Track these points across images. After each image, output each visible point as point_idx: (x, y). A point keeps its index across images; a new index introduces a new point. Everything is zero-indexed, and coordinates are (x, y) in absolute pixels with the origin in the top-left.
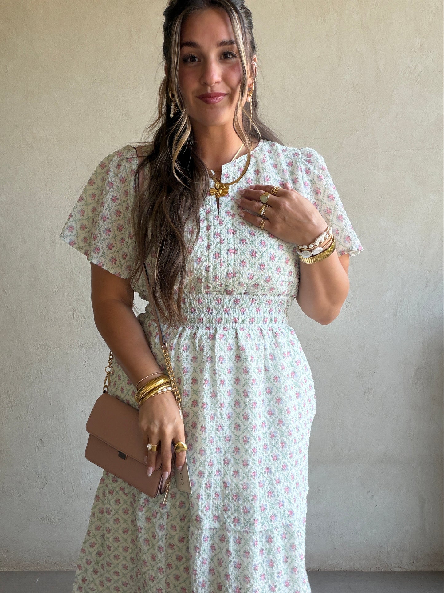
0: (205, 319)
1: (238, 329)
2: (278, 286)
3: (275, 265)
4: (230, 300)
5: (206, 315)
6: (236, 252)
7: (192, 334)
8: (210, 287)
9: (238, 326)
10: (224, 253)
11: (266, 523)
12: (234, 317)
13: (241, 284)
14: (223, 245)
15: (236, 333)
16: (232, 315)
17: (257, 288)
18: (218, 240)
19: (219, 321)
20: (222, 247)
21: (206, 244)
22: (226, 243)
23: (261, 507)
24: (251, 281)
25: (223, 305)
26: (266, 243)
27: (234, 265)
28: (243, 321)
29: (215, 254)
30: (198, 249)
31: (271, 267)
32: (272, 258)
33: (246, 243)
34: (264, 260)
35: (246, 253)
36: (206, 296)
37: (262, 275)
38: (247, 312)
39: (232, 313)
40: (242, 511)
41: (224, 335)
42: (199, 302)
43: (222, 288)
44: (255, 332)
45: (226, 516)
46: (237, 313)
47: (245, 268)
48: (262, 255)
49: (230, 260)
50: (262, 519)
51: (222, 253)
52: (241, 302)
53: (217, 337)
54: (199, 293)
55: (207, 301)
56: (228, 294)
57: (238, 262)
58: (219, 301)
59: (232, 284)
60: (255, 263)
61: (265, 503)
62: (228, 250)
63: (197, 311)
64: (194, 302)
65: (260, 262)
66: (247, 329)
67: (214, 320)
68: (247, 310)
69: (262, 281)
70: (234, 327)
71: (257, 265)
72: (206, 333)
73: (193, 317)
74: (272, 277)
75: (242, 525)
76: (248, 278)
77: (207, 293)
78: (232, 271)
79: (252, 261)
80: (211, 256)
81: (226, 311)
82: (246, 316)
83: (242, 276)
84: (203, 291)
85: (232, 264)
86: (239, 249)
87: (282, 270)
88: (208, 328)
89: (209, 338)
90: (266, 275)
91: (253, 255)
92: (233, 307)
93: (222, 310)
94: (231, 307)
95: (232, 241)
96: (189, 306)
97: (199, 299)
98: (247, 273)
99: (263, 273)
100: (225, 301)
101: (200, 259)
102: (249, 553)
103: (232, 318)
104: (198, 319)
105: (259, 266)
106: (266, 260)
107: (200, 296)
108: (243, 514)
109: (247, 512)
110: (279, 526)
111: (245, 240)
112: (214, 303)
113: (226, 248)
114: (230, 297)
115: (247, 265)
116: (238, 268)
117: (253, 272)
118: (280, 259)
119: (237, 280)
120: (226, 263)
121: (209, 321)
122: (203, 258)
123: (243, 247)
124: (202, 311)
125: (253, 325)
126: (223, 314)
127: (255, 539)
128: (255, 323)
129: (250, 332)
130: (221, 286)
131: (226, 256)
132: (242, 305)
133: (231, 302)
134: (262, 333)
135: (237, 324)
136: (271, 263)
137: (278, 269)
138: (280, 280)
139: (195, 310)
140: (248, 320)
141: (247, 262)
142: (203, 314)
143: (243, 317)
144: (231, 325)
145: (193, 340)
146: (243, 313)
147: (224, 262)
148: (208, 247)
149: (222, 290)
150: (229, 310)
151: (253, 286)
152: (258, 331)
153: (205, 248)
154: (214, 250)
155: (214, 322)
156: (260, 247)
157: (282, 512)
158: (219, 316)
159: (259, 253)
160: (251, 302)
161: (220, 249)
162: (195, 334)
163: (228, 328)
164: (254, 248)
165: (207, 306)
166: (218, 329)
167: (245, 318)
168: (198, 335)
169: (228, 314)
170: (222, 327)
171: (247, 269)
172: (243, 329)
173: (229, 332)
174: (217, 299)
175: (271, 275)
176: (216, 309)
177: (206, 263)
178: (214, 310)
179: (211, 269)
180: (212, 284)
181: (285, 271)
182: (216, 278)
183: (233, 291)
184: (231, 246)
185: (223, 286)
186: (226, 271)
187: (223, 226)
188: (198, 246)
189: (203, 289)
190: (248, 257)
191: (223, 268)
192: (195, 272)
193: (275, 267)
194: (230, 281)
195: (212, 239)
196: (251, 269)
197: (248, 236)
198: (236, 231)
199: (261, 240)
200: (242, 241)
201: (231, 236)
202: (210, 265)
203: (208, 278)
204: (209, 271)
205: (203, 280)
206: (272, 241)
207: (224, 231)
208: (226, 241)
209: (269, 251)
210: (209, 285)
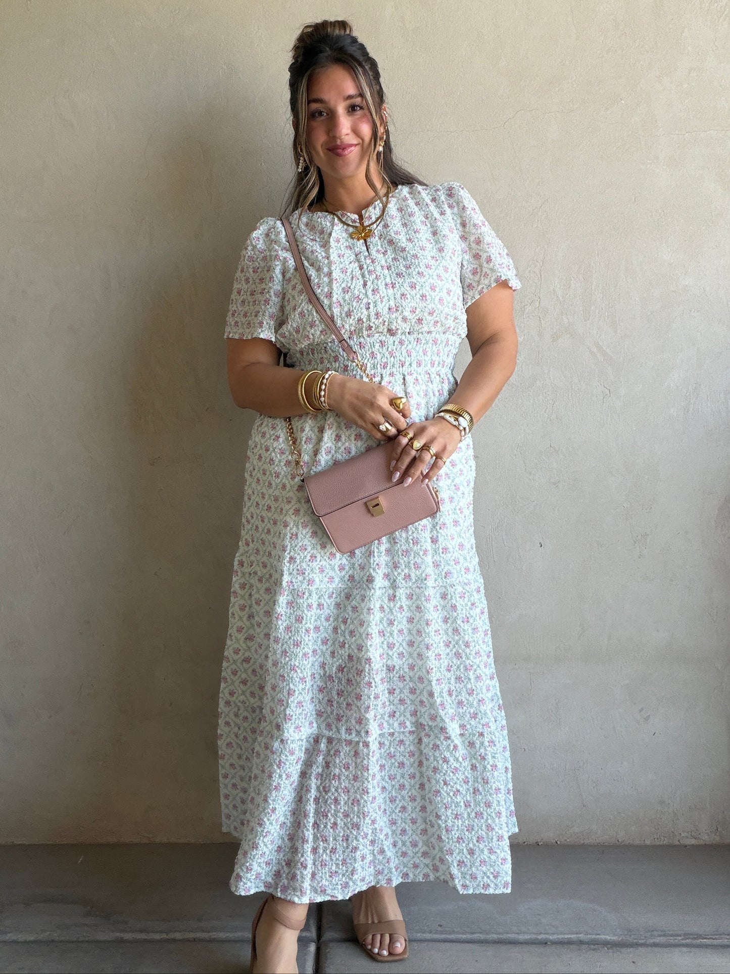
1: (406, 373)
2: (442, 319)
3: (437, 295)
4: (394, 342)
8: (372, 327)
9: (406, 369)
10: (382, 287)
11: (440, 579)
12: (400, 360)
13: (404, 320)
14: (380, 281)
15: (404, 379)
16: (398, 358)
17: (421, 324)
18: (374, 276)
19: (385, 367)
20: (379, 283)
21: (362, 282)
22: (383, 279)
23: (433, 563)
24: (414, 315)
25: (388, 348)
26: (424, 274)
27: (395, 298)
28: (410, 365)
29: (373, 290)
30: (355, 287)
31: (433, 297)
32: (433, 288)
33: (405, 276)
34: (424, 290)
35: (404, 286)
36: (368, 339)
37: (425, 307)
38: (414, 354)
39: (398, 356)
40: (413, 566)
42: (360, 347)
43: (385, 327)
44: (423, 377)
45: (396, 573)
46: (404, 356)
47: (406, 301)
48: (422, 286)
49: (389, 294)
50: (435, 574)
51: (380, 288)
52: (406, 343)
54: (360, 337)
55: (369, 345)
57: (398, 296)
58: (382, 344)
59: (395, 320)
60: (416, 294)
61: (438, 559)
62: (386, 285)
65: (421, 292)
66: (415, 373)
67: (379, 365)
68: (413, 352)
69: (426, 314)
70: (401, 372)
71: (418, 296)
74: (435, 309)
75: (414, 580)
76: (411, 312)
77: (368, 336)
78: (394, 306)
79: (413, 293)
80: (370, 293)
81: (391, 354)
82: (413, 357)
84: (365, 333)
85: (393, 298)
86: (397, 283)
87: (445, 301)
90: (430, 307)
91: (412, 287)
92: (398, 349)
93: (387, 353)
94: (396, 349)
95: (388, 276)
97: (360, 343)
98: (410, 305)
99: (425, 305)
100: (389, 343)
101: (358, 297)
102: (421, 608)
103: (398, 362)
105: (421, 298)
106: (426, 290)
107: (362, 340)
108: (414, 570)
109: (418, 567)
110: (455, 583)
111: (402, 274)
112: (377, 346)
113: (383, 284)
114: (394, 338)
115: (409, 298)
116: (400, 302)
117: (415, 305)
118: (440, 289)
119: (400, 315)
120: (386, 298)
121: (373, 368)
122: (361, 296)
123: (400, 280)
124: (365, 356)
125: (421, 368)
126: (389, 357)
127: (427, 594)
128: (422, 366)
129: (418, 377)
130: (384, 325)
131: (385, 291)
132: (407, 346)
133: (396, 343)
134: (430, 377)
135: (404, 368)
136: (433, 294)
137: (441, 300)
138: (444, 312)
140: (415, 362)
141: (408, 294)
142: (366, 360)
143: (409, 359)
144: (398, 370)
146: (409, 356)
147: (384, 297)
148: (365, 285)
149: (386, 330)
150: (395, 352)
151: (417, 322)
152: (426, 377)
153: (362, 286)
154: (372, 287)
155: (379, 368)
156: (419, 279)
157: (459, 569)
158: (384, 360)
159: (418, 284)
160: (416, 343)
161: (377, 285)
163: (395, 373)
164: (413, 280)
165: (370, 350)
167: (412, 360)
169: (394, 357)
170: (388, 373)
171: (409, 301)
172: (410, 374)
173: (396, 377)
174: (381, 341)
175: (434, 307)
176: (380, 353)
177: (365, 301)
178: (378, 354)
179: (371, 306)
180: (374, 323)
181: (449, 303)
182: (377, 315)
183: (397, 329)
184: (388, 280)
185: (386, 323)
186: (387, 306)
187: (377, 263)
188: (354, 284)
189: (364, 332)
190: (408, 288)
191: (384, 303)
192: (355, 311)
193: (437, 298)
194: (394, 316)
195: (367, 276)
196: (412, 301)
197: (404, 269)
198: (390, 266)
199: (419, 271)
200: (399, 275)
201: (386, 271)
202: (370, 301)
203: (369, 316)
204: (369, 308)
205: (365, 320)
206: (430, 271)
207: (379, 268)
208: (382, 276)
209: (429, 281)
210: (372, 324)
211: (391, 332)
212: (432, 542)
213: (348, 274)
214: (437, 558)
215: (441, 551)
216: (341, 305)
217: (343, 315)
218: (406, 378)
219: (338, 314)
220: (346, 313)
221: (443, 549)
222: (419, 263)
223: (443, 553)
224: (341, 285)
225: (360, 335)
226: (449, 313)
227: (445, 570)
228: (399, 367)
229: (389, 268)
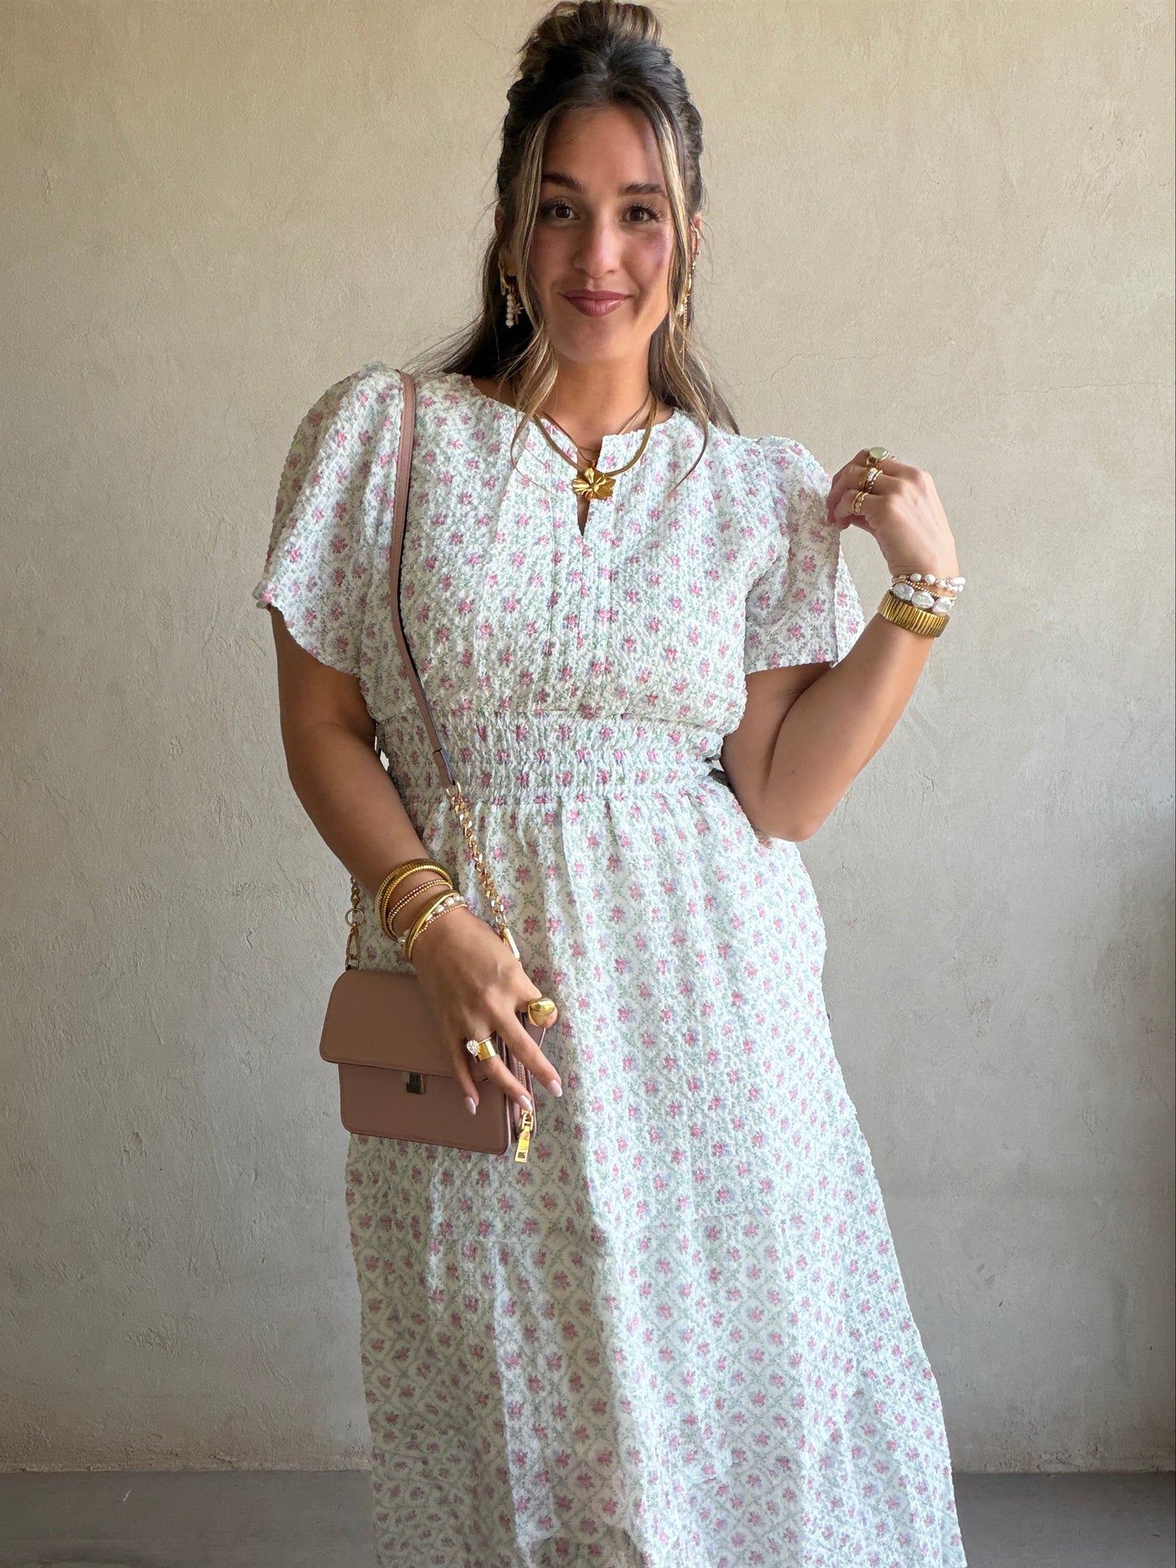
0: (532, 776)
1: (611, 796)
2: (698, 705)
3: (699, 653)
4: (590, 731)
5: (535, 766)
6: (614, 617)
7: (508, 817)
8: (548, 695)
9: (610, 789)
10: (587, 615)
12: (600, 770)
13: (620, 692)
14: (587, 599)
15: (608, 807)
16: (595, 764)
17: (654, 705)
18: (577, 587)
19: (567, 780)
20: (584, 604)
21: (548, 594)
22: (594, 597)
24: (643, 687)
25: (575, 742)
26: (682, 604)
27: (609, 645)
28: (622, 780)
29: (567, 618)
30: (530, 603)
31: (690, 657)
32: (693, 638)
33: (638, 600)
34: (675, 638)
35: (636, 620)
36: (535, 721)
37: (669, 674)
38: (628, 759)
39: (595, 761)
41: (578, 814)
42: (518, 736)
43: (575, 700)
44: (649, 802)
46: (607, 761)
47: (632, 654)
48: (672, 629)
49: (600, 632)
51: (584, 615)
52: (615, 734)
53: (564, 818)
54: (519, 714)
55: (536, 734)
56: (585, 717)
57: (617, 641)
58: (564, 732)
59: (599, 690)
60: (656, 645)
62: (598, 611)
63: (512, 758)
64: (508, 734)
65: (666, 643)
66: (632, 797)
67: (554, 777)
68: (629, 755)
69: (666, 689)
70: (600, 793)
71: (659, 649)
72: (539, 811)
73: (503, 772)
74: (688, 681)
76: (637, 678)
77: (537, 714)
78: (603, 660)
79: (650, 640)
80: (559, 622)
81: (581, 756)
82: (627, 768)
83: (624, 671)
84: (532, 706)
85: (604, 643)
86: (621, 612)
87: (711, 668)
88: (542, 800)
89: (546, 823)
90: (678, 676)
91: (651, 627)
92: (596, 747)
93: (572, 753)
94: (592, 746)
95: (607, 593)
96: (495, 745)
97: (518, 727)
98: (637, 665)
99: (670, 670)
100: (579, 733)
101: (533, 625)
103: (596, 772)
104: (517, 779)
105: (664, 654)
106: (679, 641)
107: (522, 721)
111: (637, 594)
112: (552, 737)
113: (592, 607)
114: (591, 723)
115: (639, 649)
116: (618, 654)
117: (649, 666)
118: (710, 643)
119: (612, 681)
120: (591, 640)
121: (543, 780)
122: (540, 625)
123: (630, 608)
124: (524, 757)
125: (643, 787)
126: (575, 762)
128: (648, 783)
129: (640, 804)
130: (573, 694)
131: (591, 624)
132: (617, 742)
133: (592, 735)
134: (666, 803)
135: (607, 786)
136: (690, 650)
137: (704, 664)
138: (706, 690)
139: (508, 756)
140: (633, 776)
141: (639, 641)
142: (527, 765)
143: (620, 769)
144: (595, 788)
145: (511, 832)
146: (619, 762)
147: (586, 637)
148: (553, 601)
149: (575, 706)
150: (589, 754)
151: (646, 699)
152: (656, 801)
153: (545, 603)
154: (567, 608)
155: (554, 784)
156: (669, 612)
158: (565, 768)
159: (664, 623)
160: (635, 737)
161: (578, 607)
162: (513, 817)
163: (587, 795)
164: (655, 613)
165: (538, 744)
166: (565, 799)
167: (626, 771)
168: (521, 817)
169: (586, 763)
170: (573, 795)
171: (637, 656)
172: (620, 797)
173: (591, 804)
174: (561, 727)
175: (688, 677)
176: (557, 751)
177: (545, 637)
178: (553, 753)
179: (555, 651)
180: (554, 687)
181: (718, 672)
182: (564, 671)
183: (600, 708)
184: (604, 602)
185: (579, 693)
186: (589, 656)
187: (591, 559)
188: (530, 596)
189: (530, 703)
190: (642, 630)
191: (583, 651)
192: (519, 654)
193: (697, 661)
194: (598, 682)
195: (564, 583)
196: (645, 657)
197: (644, 585)
198: (617, 573)
199: (672, 596)
200: (631, 595)
201: (605, 582)
202: (555, 639)
203: (546, 670)
204: (550, 654)
205: (535, 677)
206: (695, 600)
207: (592, 571)
208: (594, 590)
209: (687, 622)
210: (548, 689)
211: (586, 711)
212: (693, 1134)
213: (524, 568)
214: (702, 1164)
215: (710, 1150)
216: (491, 635)
217: (493, 656)
218: (612, 805)
219: (483, 652)
220: (500, 653)
221: (714, 1146)
222: (678, 577)
223: (714, 1154)
224: (500, 591)
225: (521, 710)
226: (717, 693)
227: (718, 1187)
228: (597, 783)
229: (613, 576)
